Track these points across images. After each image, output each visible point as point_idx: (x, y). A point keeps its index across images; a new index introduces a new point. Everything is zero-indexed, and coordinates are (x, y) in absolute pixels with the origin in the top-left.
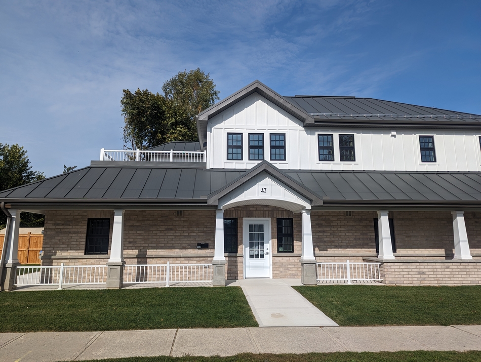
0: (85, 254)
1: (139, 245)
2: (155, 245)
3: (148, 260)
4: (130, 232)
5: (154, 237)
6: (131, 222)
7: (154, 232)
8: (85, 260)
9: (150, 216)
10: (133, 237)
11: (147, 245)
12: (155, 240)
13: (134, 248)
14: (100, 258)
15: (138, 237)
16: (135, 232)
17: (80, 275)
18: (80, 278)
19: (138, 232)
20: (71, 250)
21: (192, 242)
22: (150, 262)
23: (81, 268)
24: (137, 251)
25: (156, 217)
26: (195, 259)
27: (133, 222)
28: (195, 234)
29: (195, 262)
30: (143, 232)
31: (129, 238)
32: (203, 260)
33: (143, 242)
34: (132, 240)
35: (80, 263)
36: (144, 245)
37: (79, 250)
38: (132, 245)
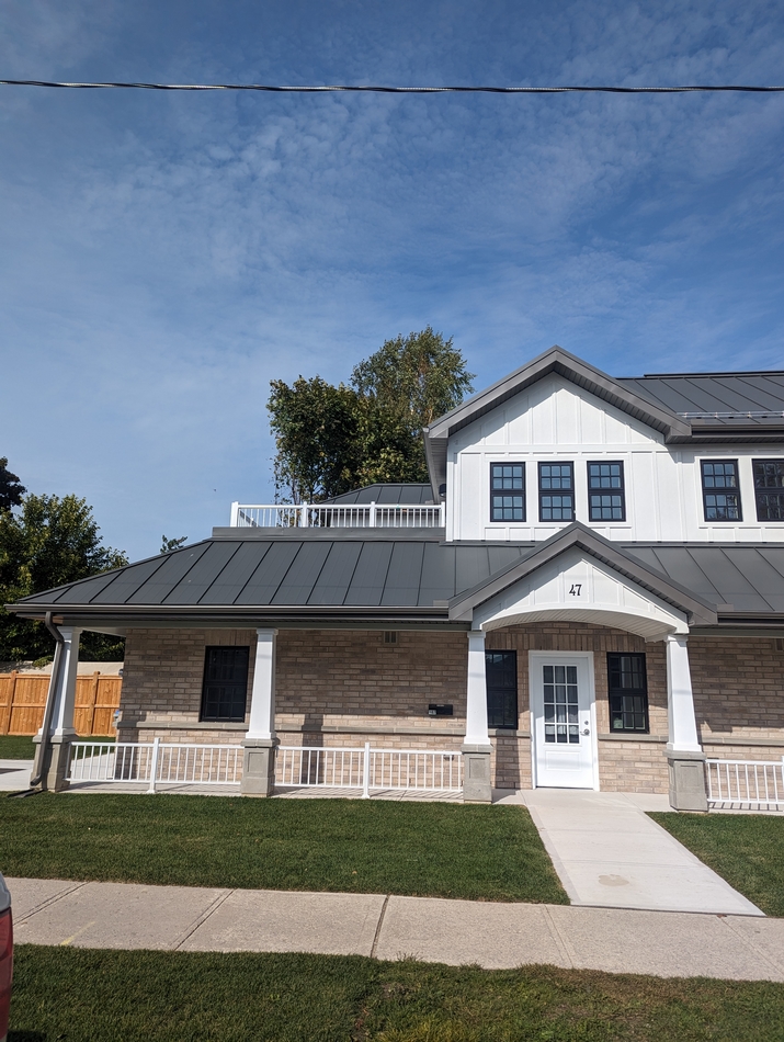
0: (200, 721)
1: (307, 705)
2: (340, 705)
3: (326, 737)
4: (289, 676)
5: (338, 688)
6: (290, 654)
7: (337, 677)
8: (200, 733)
9: (329, 644)
10: (295, 687)
11: (324, 705)
12: (340, 694)
13: (297, 710)
14: (228, 730)
15: (304, 688)
16: (299, 676)
17: (190, 764)
18: (190, 770)
19: (305, 676)
20: (173, 710)
21: (418, 701)
22: (330, 743)
23: (192, 750)
24: (303, 716)
25: (342, 644)
26: (423, 738)
27: (296, 654)
28: (422, 684)
29: (425, 745)
30: (315, 676)
31: (286, 689)
32: (441, 742)
33: (315, 699)
34: (292, 693)
35: (191, 739)
36: (317, 705)
37: (189, 711)
38: (292, 704)
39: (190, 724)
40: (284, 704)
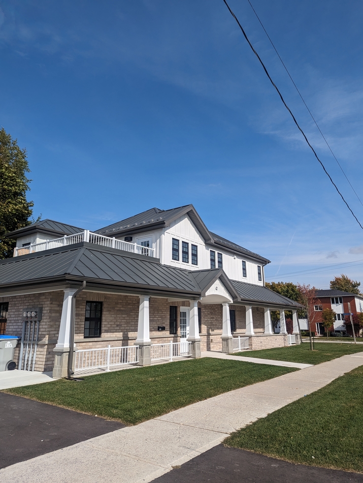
0: (85, 337)
3: (129, 341)
4: (118, 316)
6: (118, 306)
7: (133, 316)
8: (85, 344)
9: (130, 302)
10: (120, 321)
12: (134, 323)
13: (120, 331)
14: (96, 342)
15: (123, 321)
16: (121, 316)
18: (81, 363)
23: (82, 353)
24: (122, 333)
30: (126, 316)
33: (126, 325)
34: (118, 323)
35: (81, 347)
36: (127, 328)
37: (80, 333)
38: (118, 328)
39: (81, 339)
40: (116, 328)
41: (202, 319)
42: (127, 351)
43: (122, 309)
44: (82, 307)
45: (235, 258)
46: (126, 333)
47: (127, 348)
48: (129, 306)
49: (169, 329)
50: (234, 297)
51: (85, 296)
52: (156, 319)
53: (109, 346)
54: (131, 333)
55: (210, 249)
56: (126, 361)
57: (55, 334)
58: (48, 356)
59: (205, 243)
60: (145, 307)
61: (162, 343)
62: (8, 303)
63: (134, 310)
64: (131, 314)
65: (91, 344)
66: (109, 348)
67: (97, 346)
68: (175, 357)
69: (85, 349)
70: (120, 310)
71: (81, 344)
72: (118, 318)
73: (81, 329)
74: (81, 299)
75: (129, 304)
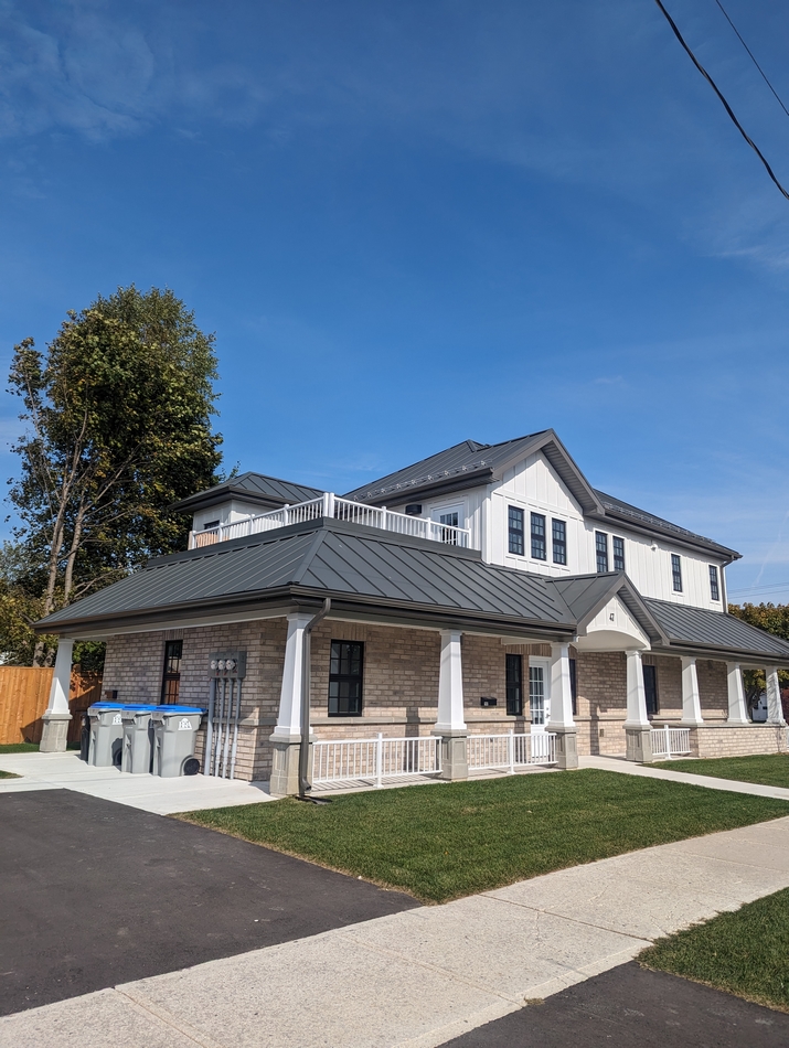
0: (330, 715)
1: (408, 698)
2: (429, 699)
3: (421, 727)
4: (396, 672)
5: (428, 683)
6: (396, 652)
8: (330, 728)
9: (421, 643)
10: (400, 682)
11: (419, 699)
12: (429, 689)
13: (401, 704)
14: (352, 725)
15: (406, 683)
16: (402, 672)
19: (406, 673)
21: (476, 695)
22: (424, 733)
24: (405, 709)
25: (430, 644)
26: (478, 725)
27: (401, 652)
30: (412, 673)
31: (394, 684)
32: (489, 728)
33: (412, 693)
34: (397, 688)
35: (322, 736)
36: (414, 698)
37: (320, 706)
38: (397, 698)
39: (322, 719)
40: (392, 698)
41: (579, 684)
42: (416, 746)
43: (403, 657)
44: (324, 652)
45: (654, 549)
46: (413, 709)
47: (416, 742)
48: (419, 653)
49: (505, 704)
50: (653, 637)
51: (329, 630)
52: (477, 681)
53: (381, 735)
54: (423, 709)
55: (595, 529)
56: (416, 769)
57: (271, 706)
58: (260, 751)
59: (584, 516)
60: (452, 655)
61: (490, 733)
62: (181, 641)
63: (429, 660)
64: (424, 668)
65: (342, 729)
66: (380, 739)
67: (355, 735)
68: (520, 765)
69: (332, 739)
70: (400, 661)
71: (323, 728)
72: (397, 677)
73: (322, 697)
74: (321, 635)
75: (418, 648)
